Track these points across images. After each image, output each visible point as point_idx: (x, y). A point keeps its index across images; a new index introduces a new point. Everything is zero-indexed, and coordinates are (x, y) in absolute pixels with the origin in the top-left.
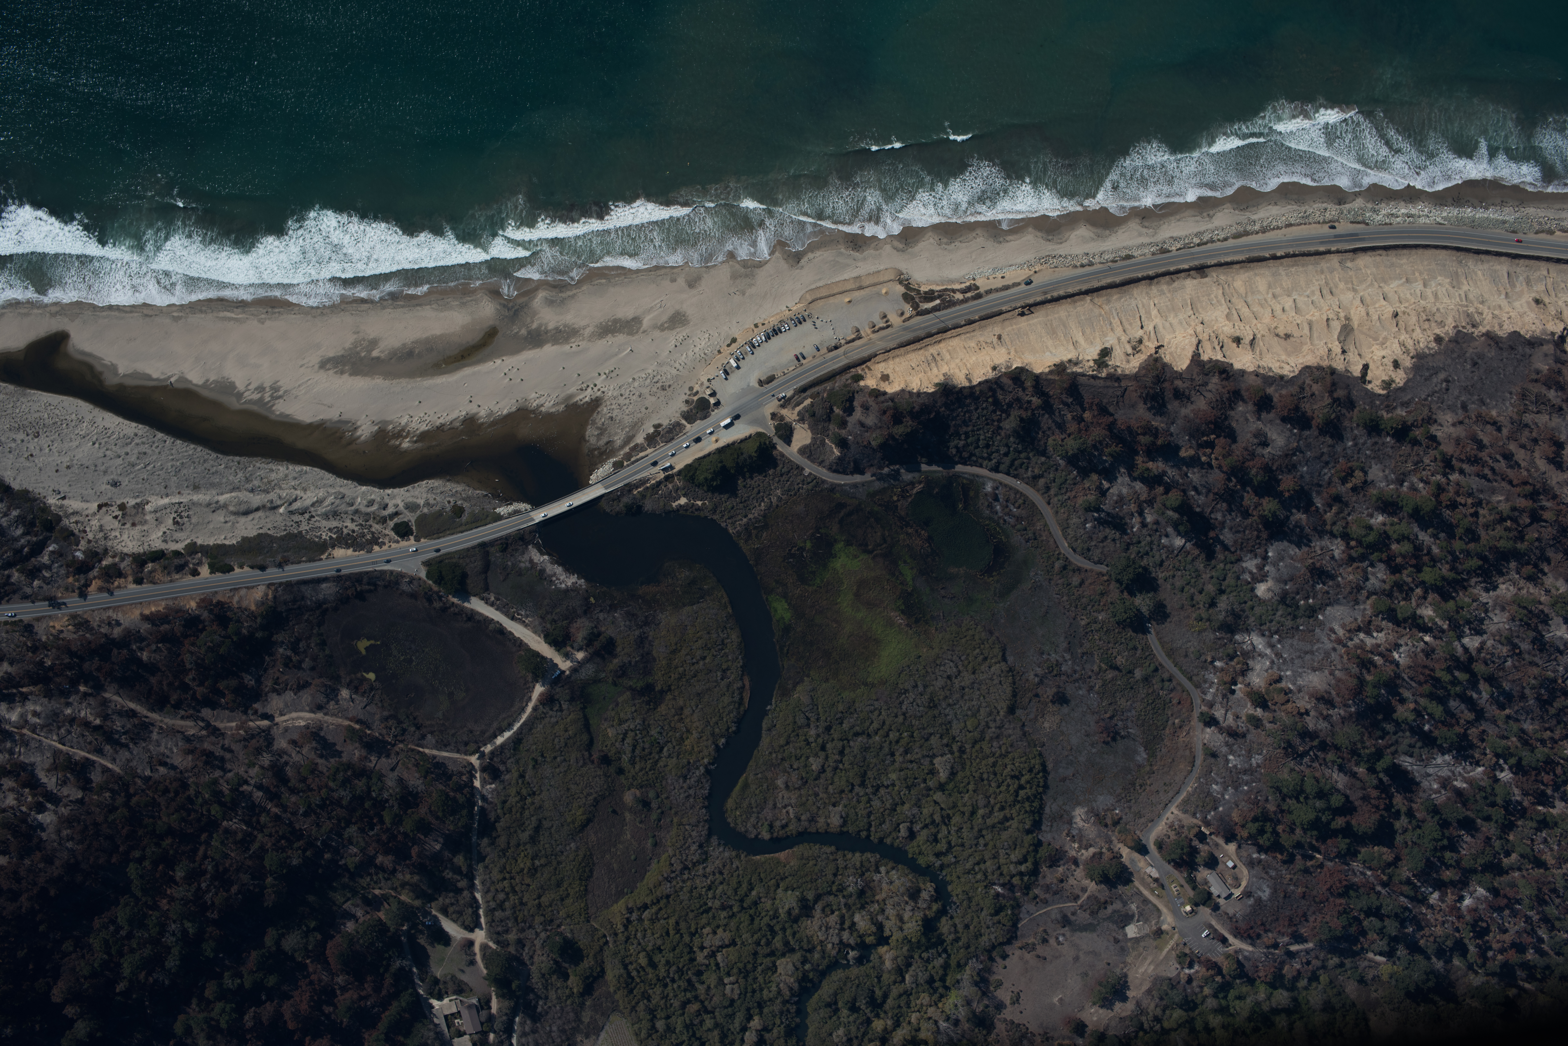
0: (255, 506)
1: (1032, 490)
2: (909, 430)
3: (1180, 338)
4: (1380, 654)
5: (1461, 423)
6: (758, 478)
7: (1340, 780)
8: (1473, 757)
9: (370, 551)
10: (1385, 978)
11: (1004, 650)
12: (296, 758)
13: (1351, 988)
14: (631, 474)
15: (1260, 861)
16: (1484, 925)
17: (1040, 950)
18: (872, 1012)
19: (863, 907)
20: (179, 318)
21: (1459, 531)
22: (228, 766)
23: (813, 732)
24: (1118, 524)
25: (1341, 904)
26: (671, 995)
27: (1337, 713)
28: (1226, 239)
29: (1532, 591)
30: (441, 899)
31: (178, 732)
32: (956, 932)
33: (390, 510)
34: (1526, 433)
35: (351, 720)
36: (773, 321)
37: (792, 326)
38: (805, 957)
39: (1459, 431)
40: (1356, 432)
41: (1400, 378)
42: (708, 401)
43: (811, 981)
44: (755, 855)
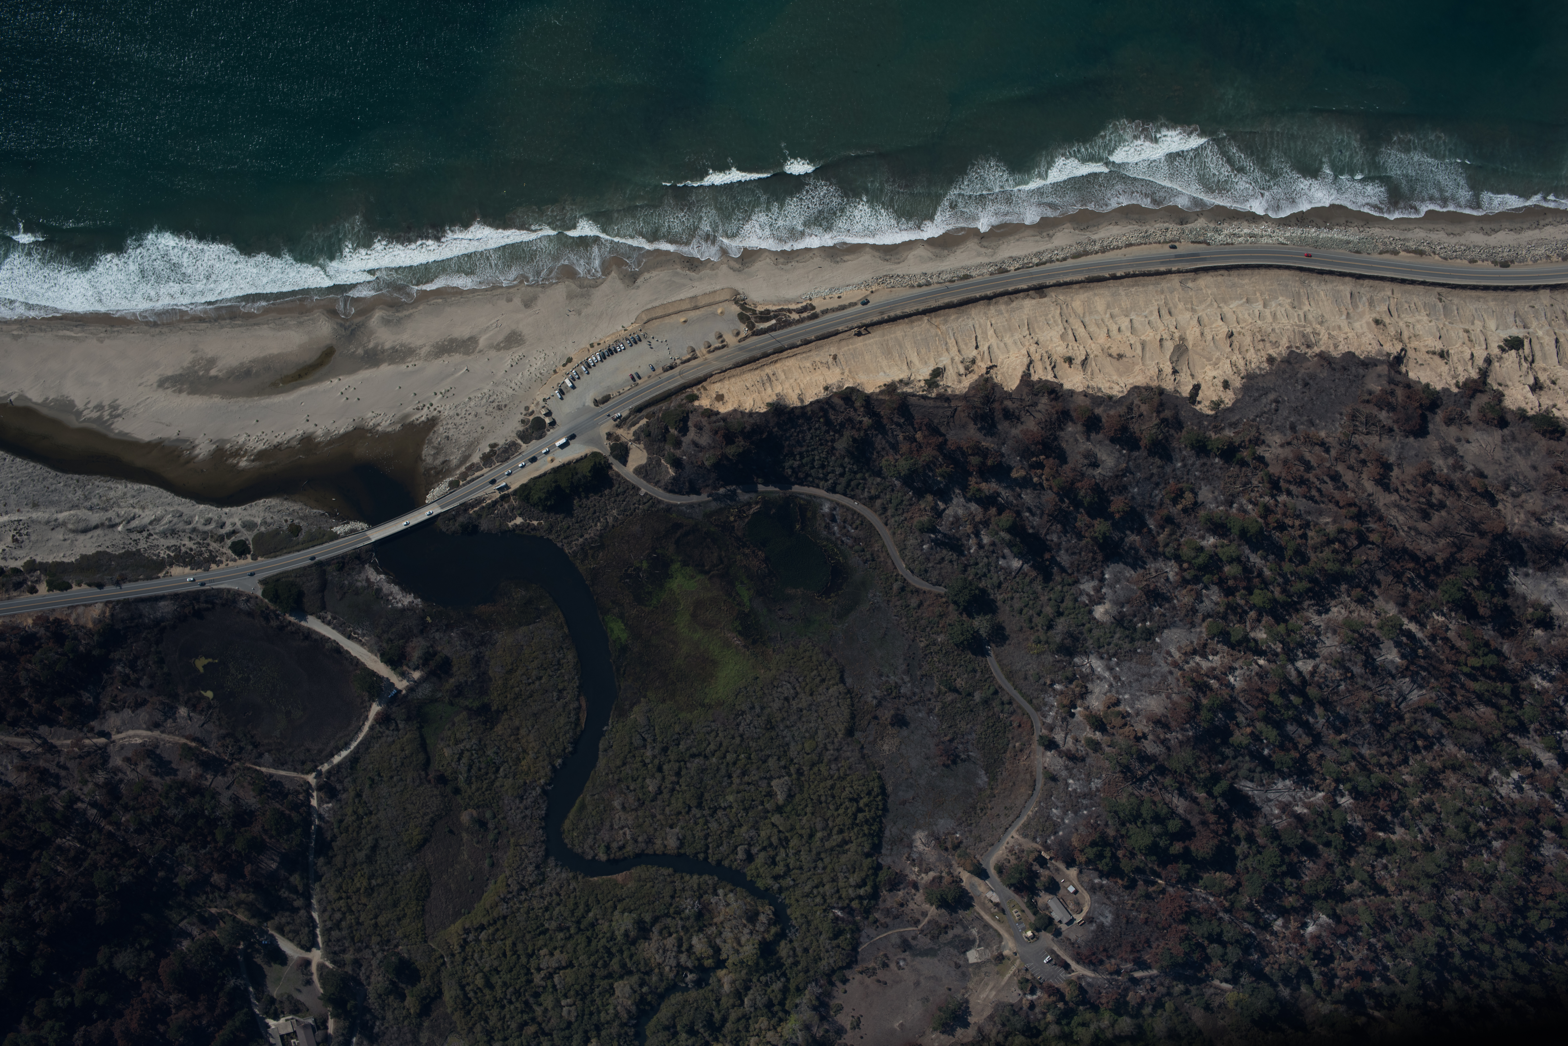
0: (94, 524)
1: (869, 511)
2: (741, 450)
3: (1012, 358)
4: (1215, 678)
5: (1289, 444)
6: (594, 498)
7: (1180, 804)
8: (1312, 782)
9: (207, 569)
10: (1231, 1005)
11: (842, 672)
12: (131, 775)
13: (1198, 1016)
14: (466, 494)
15: (1101, 886)
16: (1328, 952)
17: (881, 974)
18: (710, 1035)
19: (701, 930)
20: (19, 336)
21: (1289, 553)
22: (63, 783)
23: (649, 753)
24: (955, 545)
25: (1183, 931)
26: (508, 1016)
27: (1174, 737)
28: (1064, 259)
29: (1362, 614)
30: (277, 918)
31: (14, 749)
32: (795, 955)
33: (228, 528)
34: (1353, 453)
35: (187, 738)
36: (609, 341)
37: (628, 346)
38: (643, 979)
39: (1287, 452)
40: (1184, 453)
41: (1229, 398)
42: (544, 421)
43: (650, 1004)
44: (592, 876)
